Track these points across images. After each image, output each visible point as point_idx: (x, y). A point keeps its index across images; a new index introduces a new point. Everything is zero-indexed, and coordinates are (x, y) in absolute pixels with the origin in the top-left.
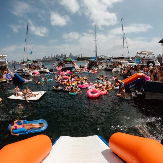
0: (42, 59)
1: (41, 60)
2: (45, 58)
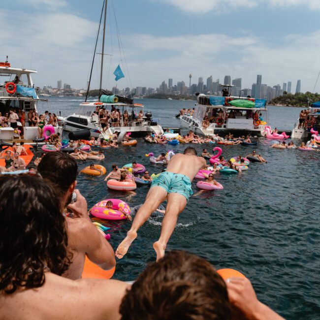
0: (157, 89)
1: (152, 89)
2: (168, 85)
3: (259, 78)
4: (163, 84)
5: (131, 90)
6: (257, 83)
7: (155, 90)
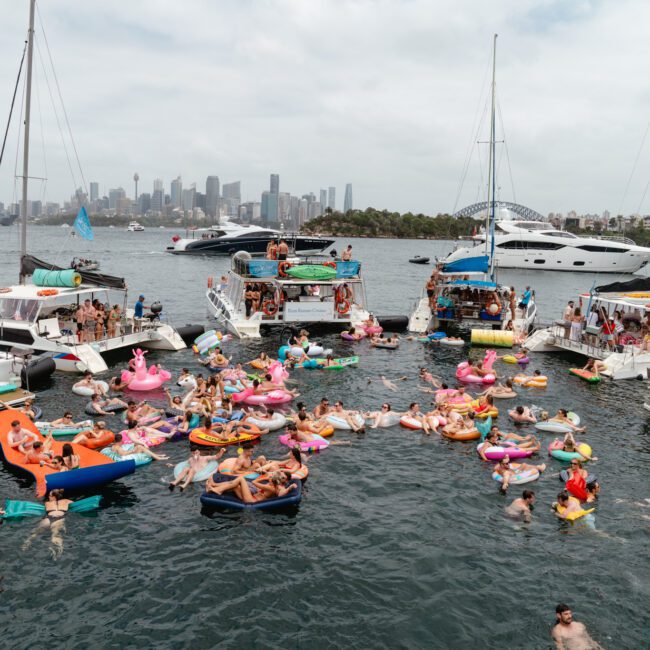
2: (89, 198)
3: (275, 181)
4: (79, 195)
5: (6, 208)
6: (272, 192)
7: (62, 206)
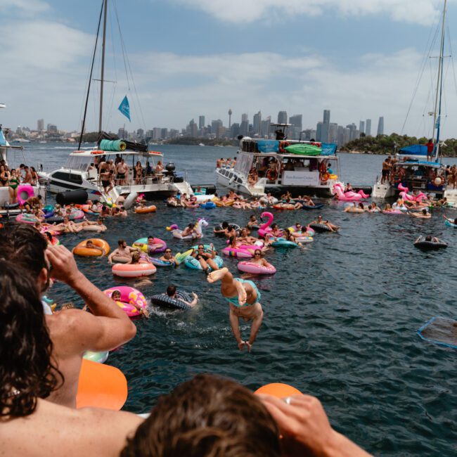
0: (183, 131)
1: (176, 132)
2: (198, 126)
3: (327, 114)
4: (192, 124)
5: (145, 133)
6: (324, 122)
7: (180, 132)
